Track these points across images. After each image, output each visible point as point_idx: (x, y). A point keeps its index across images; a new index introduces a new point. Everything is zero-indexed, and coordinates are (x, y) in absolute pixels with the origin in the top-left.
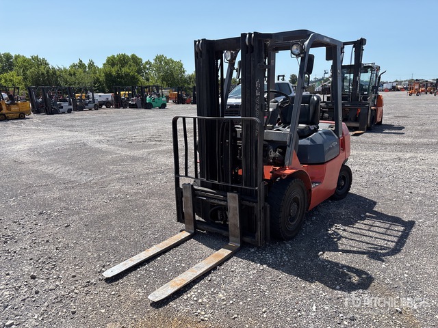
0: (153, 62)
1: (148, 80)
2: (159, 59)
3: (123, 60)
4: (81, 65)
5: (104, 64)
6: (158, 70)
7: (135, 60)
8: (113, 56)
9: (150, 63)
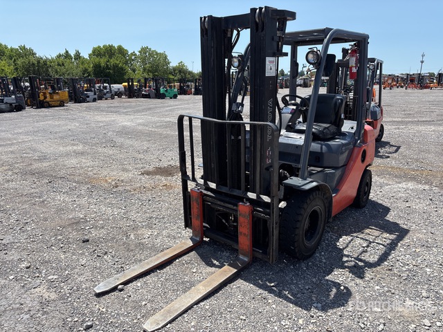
0: (138, 54)
1: (134, 71)
2: (144, 50)
3: (109, 51)
4: (67, 55)
5: (90, 55)
6: (144, 62)
7: (121, 51)
8: (99, 47)
9: (135, 55)
